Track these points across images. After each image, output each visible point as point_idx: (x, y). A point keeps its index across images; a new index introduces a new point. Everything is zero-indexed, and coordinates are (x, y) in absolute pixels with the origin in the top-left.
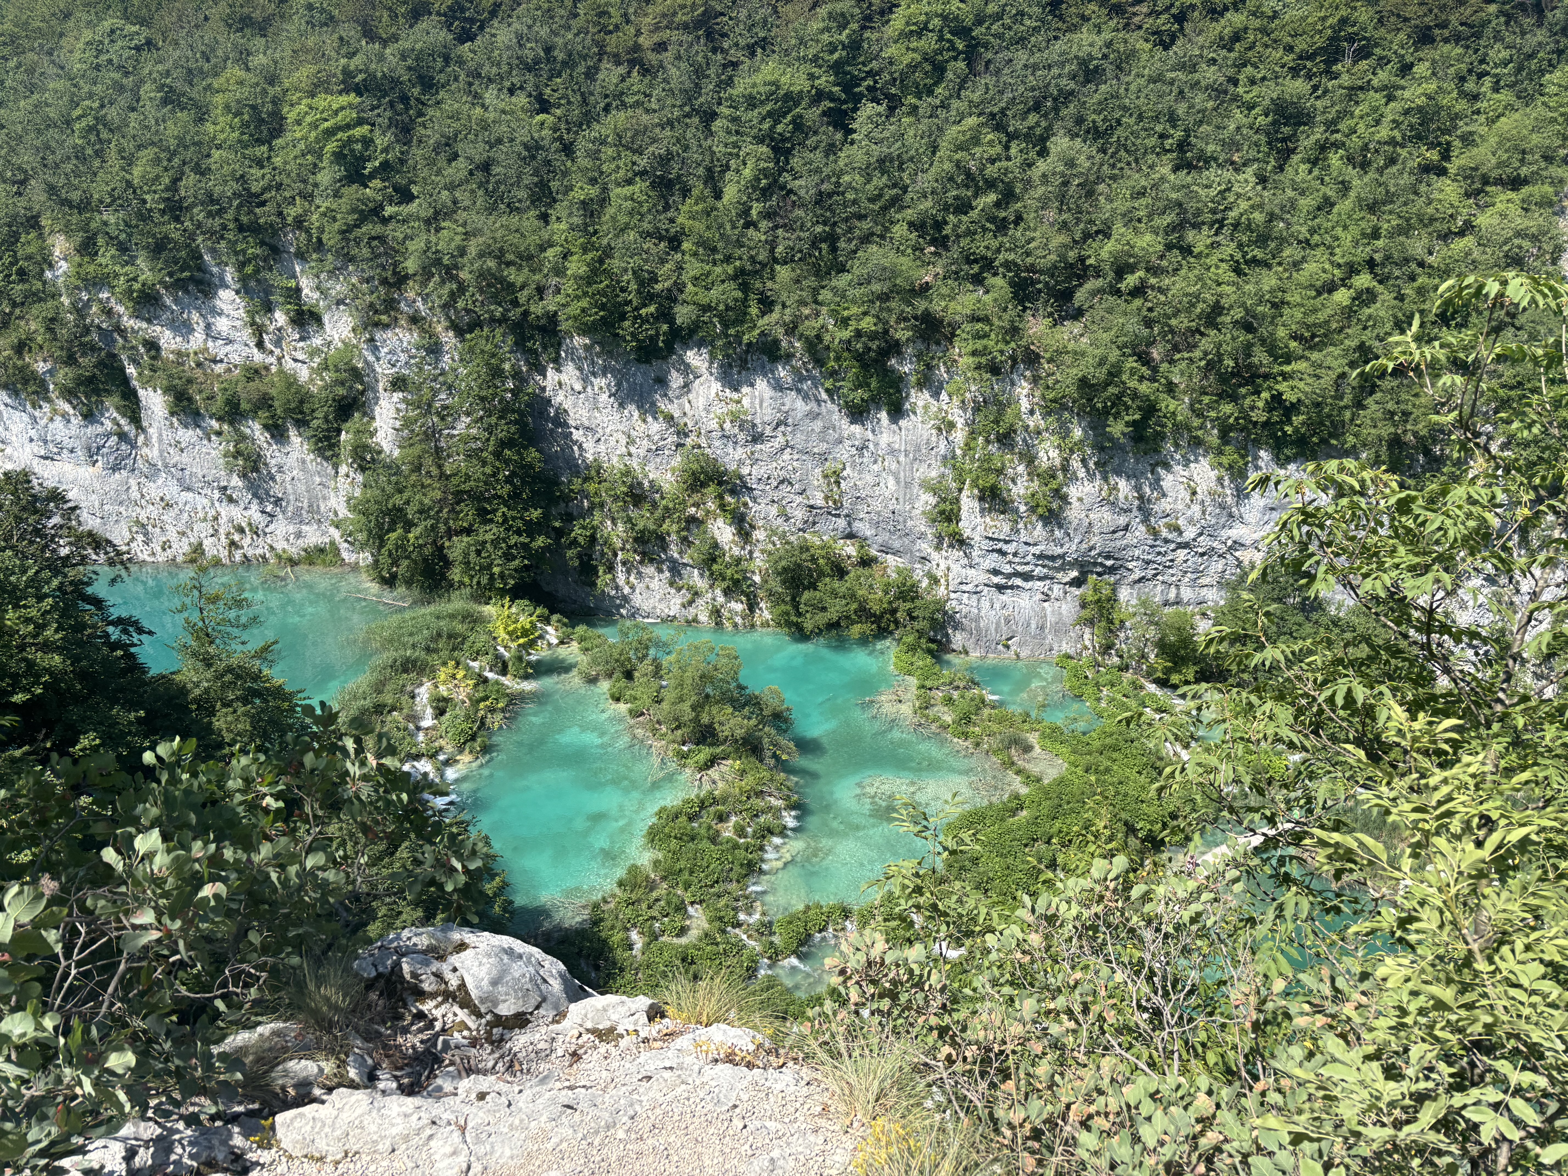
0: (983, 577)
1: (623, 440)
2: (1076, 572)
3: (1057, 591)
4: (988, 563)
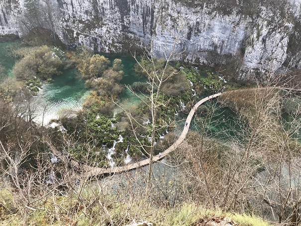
0: (160, 43)
1: (79, 8)
2: (180, 42)
3: (176, 46)
4: (162, 39)
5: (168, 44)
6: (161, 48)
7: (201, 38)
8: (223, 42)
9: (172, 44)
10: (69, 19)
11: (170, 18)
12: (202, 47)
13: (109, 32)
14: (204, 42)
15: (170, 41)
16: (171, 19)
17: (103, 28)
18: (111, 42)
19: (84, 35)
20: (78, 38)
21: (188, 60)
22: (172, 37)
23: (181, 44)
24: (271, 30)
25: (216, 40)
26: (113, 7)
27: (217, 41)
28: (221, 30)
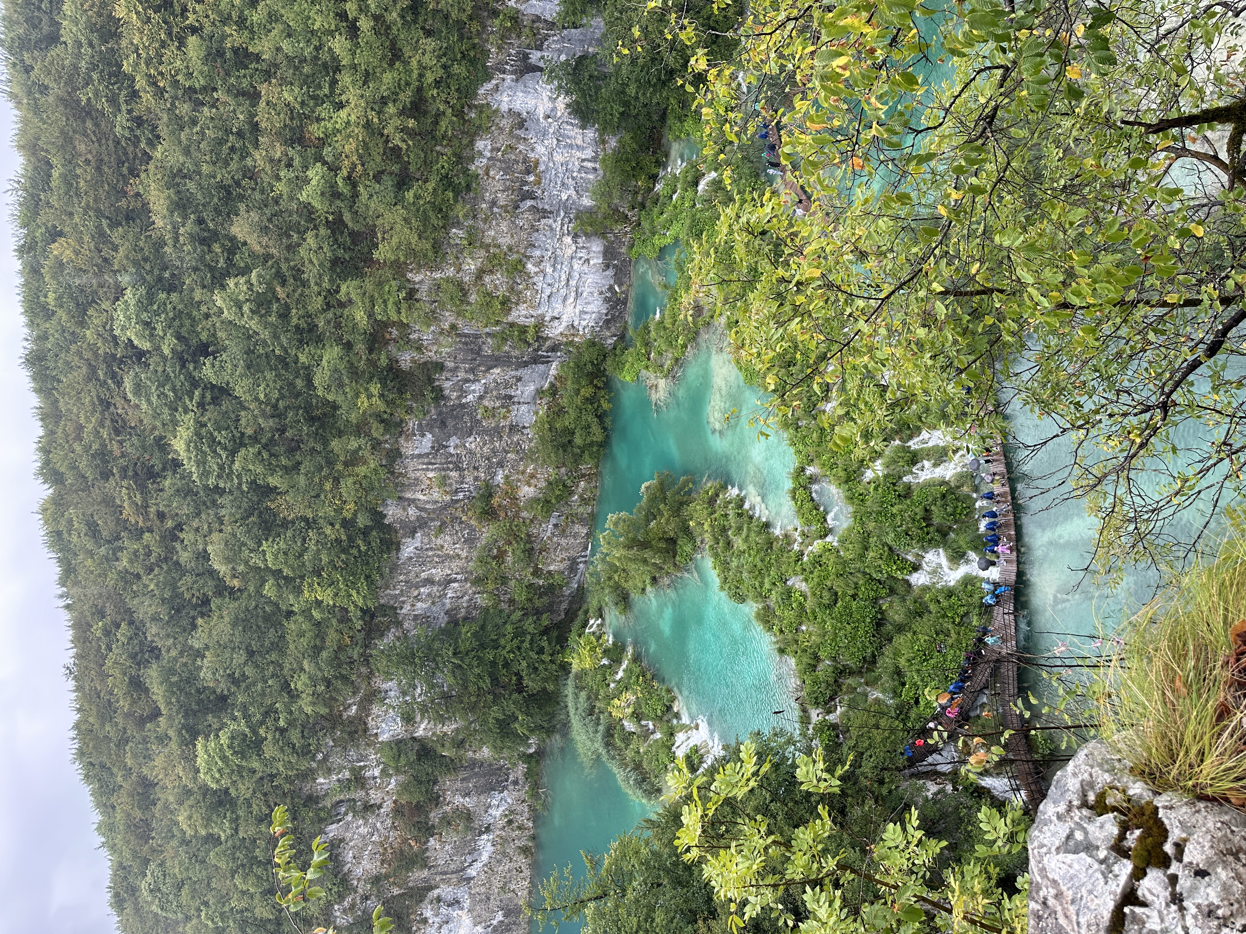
0: (569, 309)
2: (568, 240)
3: (582, 254)
4: (558, 307)
5: (573, 283)
6: (589, 308)
7: (558, 158)
9: (576, 267)
11: (487, 279)
12: (589, 153)
13: (532, 476)
14: (571, 146)
15: (564, 277)
16: (491, 272)
19: (540, 553)
20: (549, 572)
22: (549, 270)
23: (575, 236)
26: (455, 459)
28: (530, 84)
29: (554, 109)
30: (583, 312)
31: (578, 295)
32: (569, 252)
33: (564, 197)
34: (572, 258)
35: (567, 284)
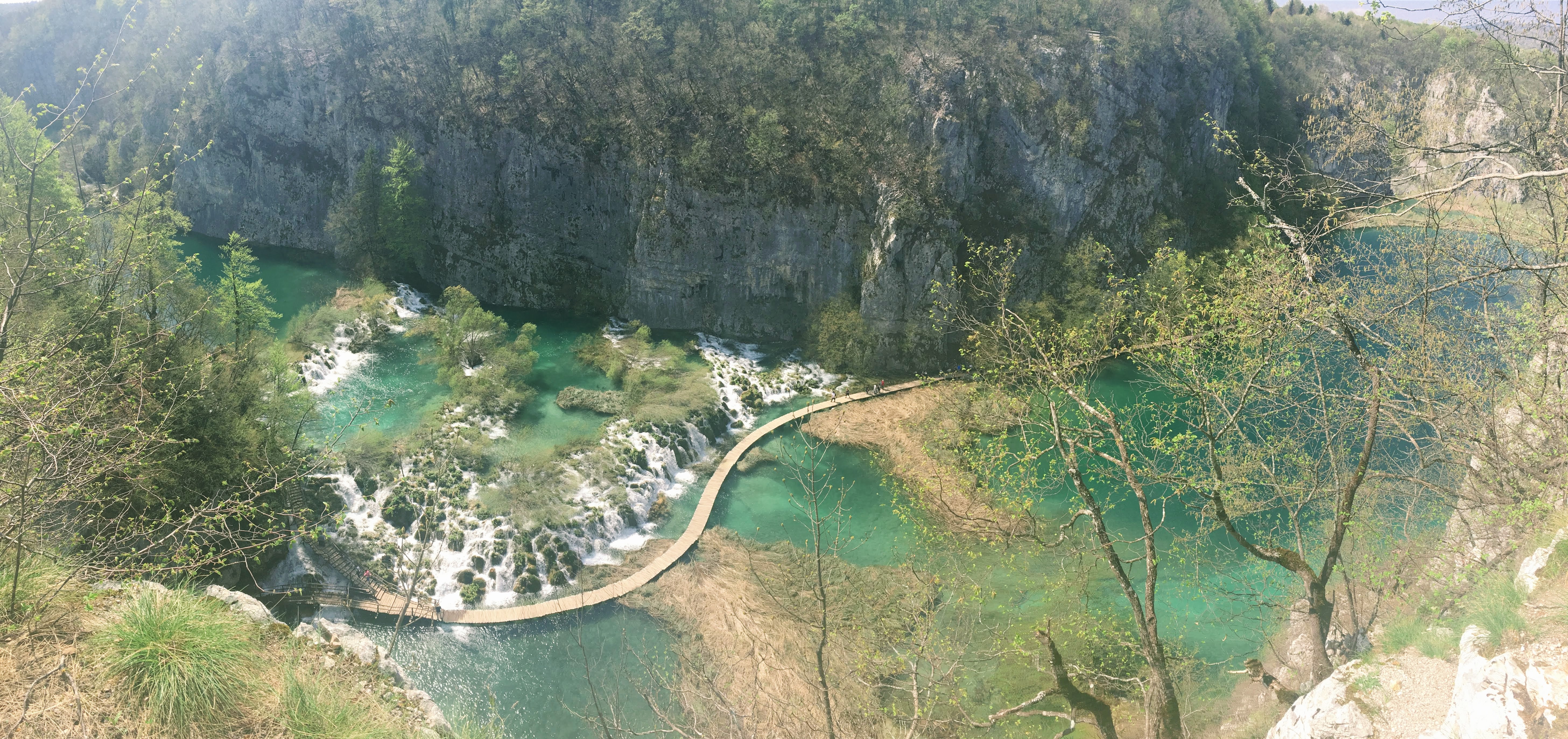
0: (648, 283)
2: (698, 281)
3: (689, 291)
4: (651, 274)
5: (667, 284)
6: (651, 298)
7: (750, 269)
8: (805, 274)
9: (680, 287)
10: (440, 223)
12: (755, 291)
14: (758, 279)
17: (511, 246)
18: (528, 279)
19: (470, 261)
21: (722, 325)
22: (676, 267)
23: (701, 287)
24: (909, 238)
25: (785, 270)
27: (788, 271)
28: (795, 246)
29: (780, 264)
30: (647, 293)
31: (659, 290)
32: (689, 281)
33: (726, 276)
34: (685, 283)
35: (666, 281)
